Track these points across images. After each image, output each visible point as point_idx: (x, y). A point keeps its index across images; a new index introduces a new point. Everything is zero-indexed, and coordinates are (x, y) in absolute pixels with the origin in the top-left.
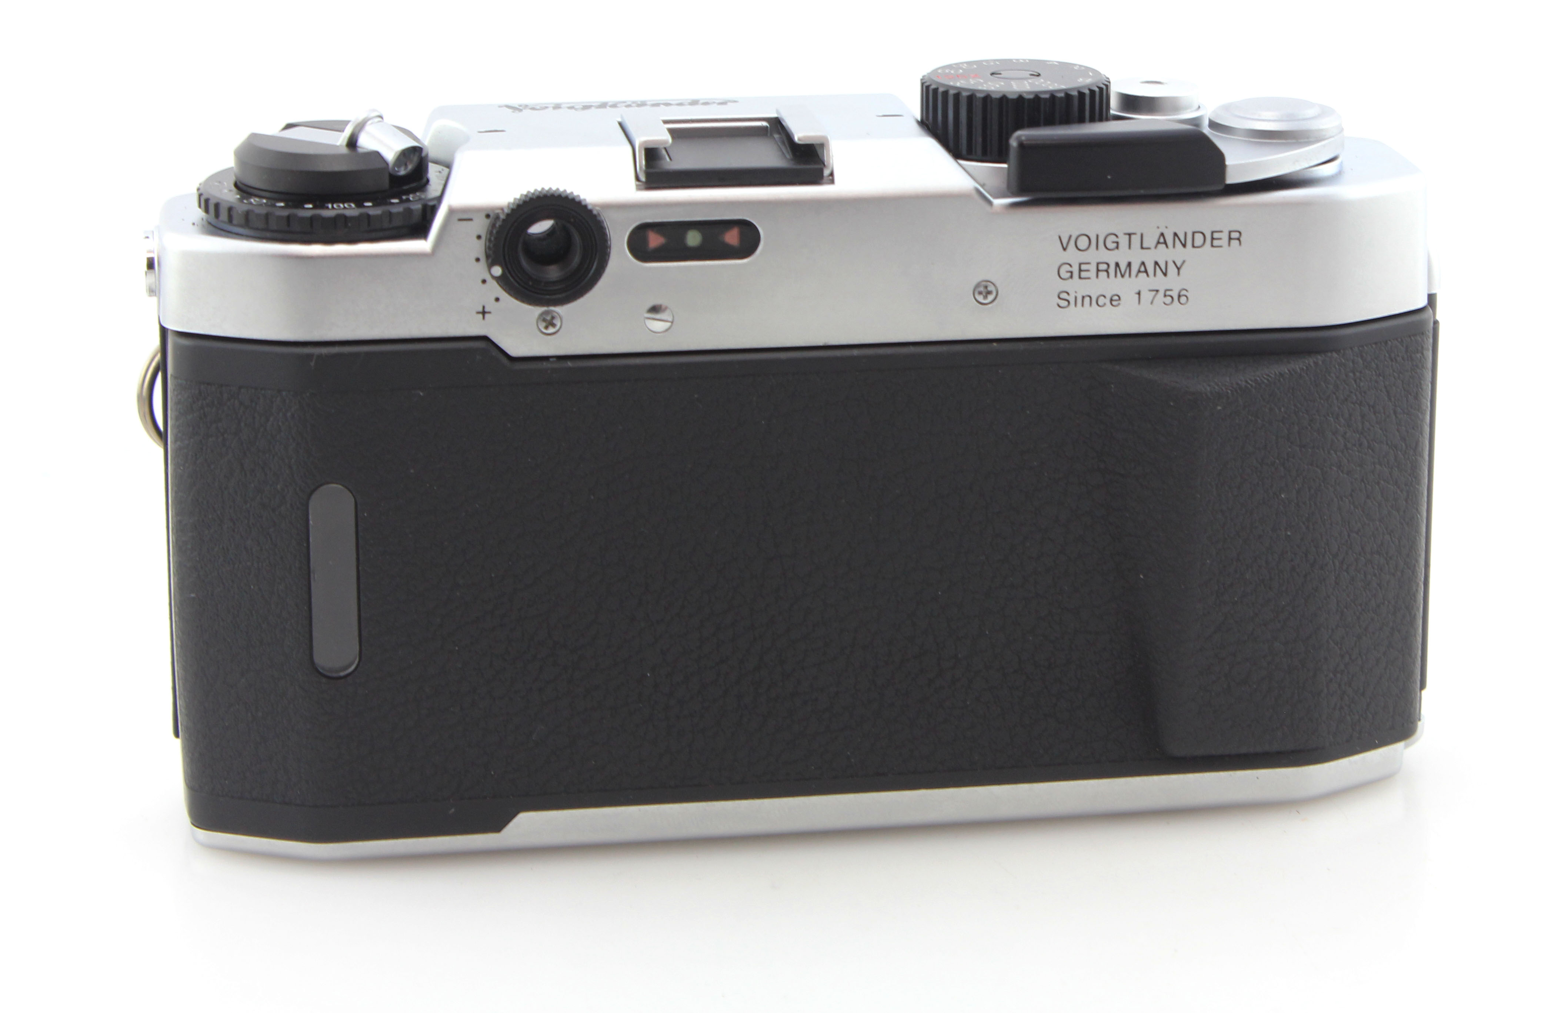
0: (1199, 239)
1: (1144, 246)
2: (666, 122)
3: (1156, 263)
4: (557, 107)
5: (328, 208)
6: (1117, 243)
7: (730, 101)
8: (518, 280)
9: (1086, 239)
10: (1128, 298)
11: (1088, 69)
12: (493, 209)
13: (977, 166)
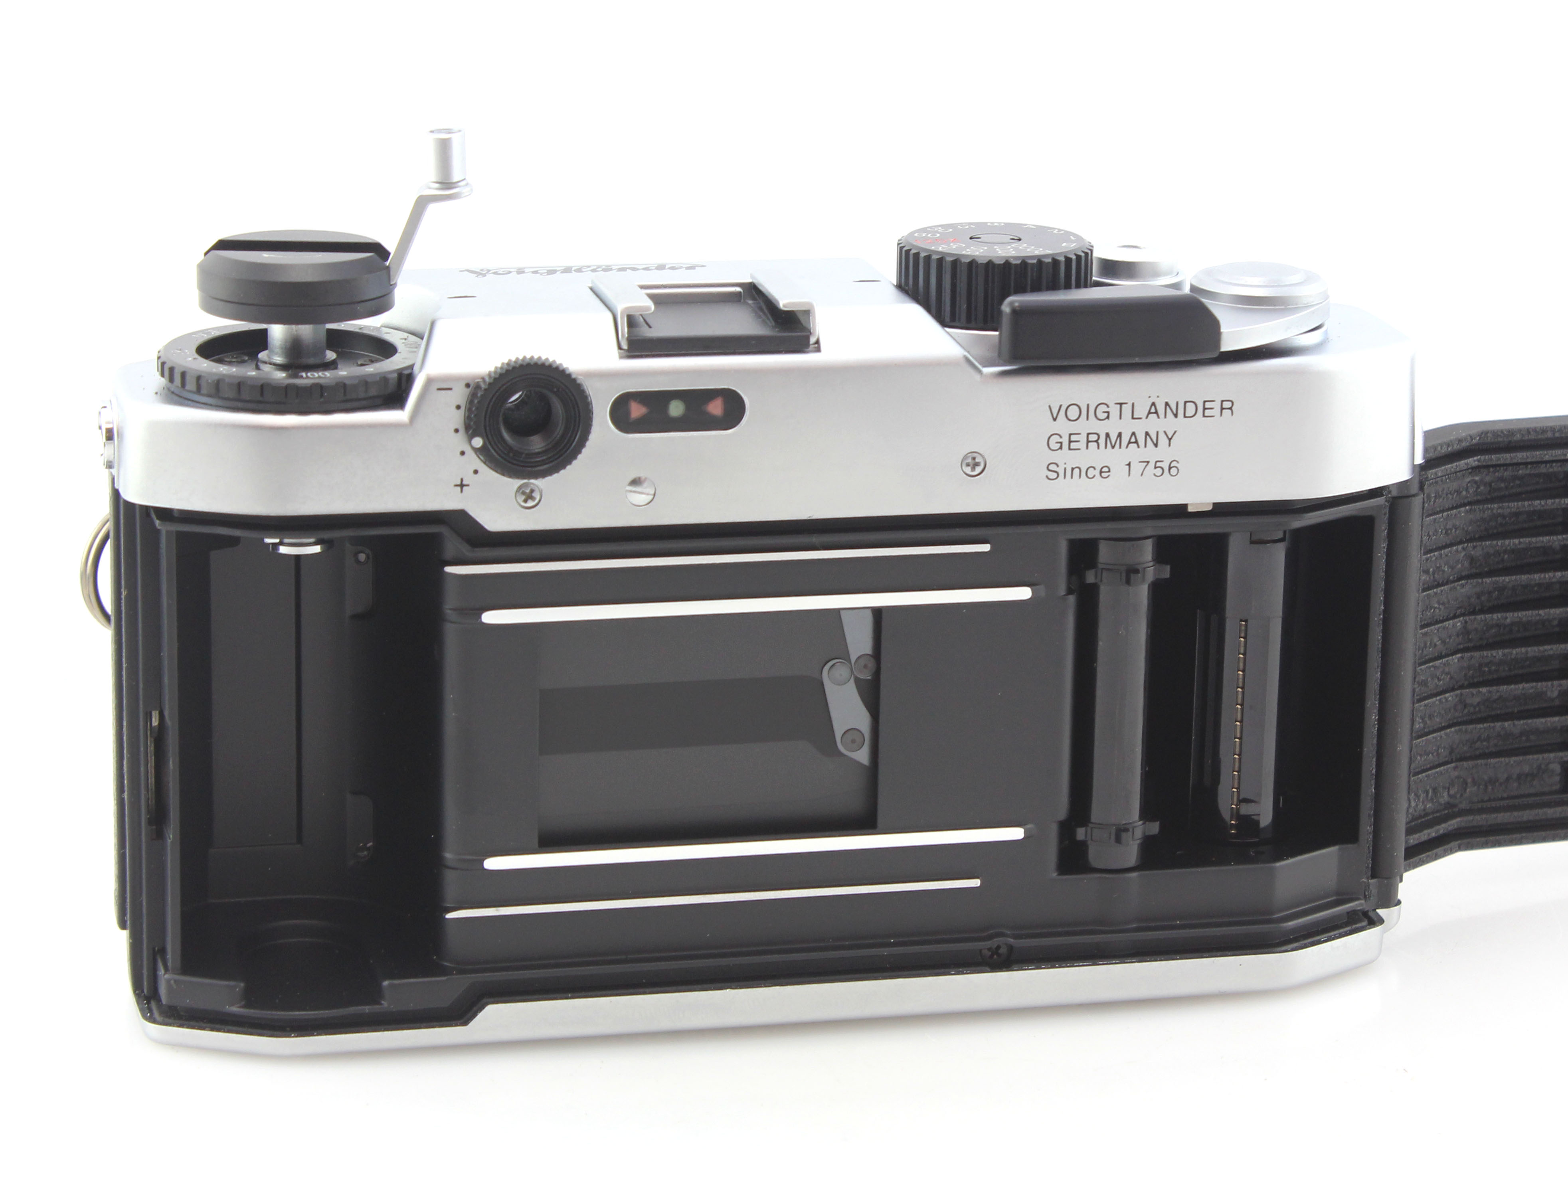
0: (1191, 408)
1: (1135, 416)
2: (643, 287)
3: (1147, 434)
4: (520, 271)
5: (302, 377)
6: (1108, 412)
7: (698, 266)
8: (500, 452)
9: (1077, 408)
10: (1117, 469)
11: (1068, 234)
12: (474, 378)
13: (962, 334)
